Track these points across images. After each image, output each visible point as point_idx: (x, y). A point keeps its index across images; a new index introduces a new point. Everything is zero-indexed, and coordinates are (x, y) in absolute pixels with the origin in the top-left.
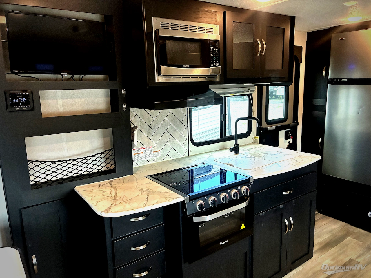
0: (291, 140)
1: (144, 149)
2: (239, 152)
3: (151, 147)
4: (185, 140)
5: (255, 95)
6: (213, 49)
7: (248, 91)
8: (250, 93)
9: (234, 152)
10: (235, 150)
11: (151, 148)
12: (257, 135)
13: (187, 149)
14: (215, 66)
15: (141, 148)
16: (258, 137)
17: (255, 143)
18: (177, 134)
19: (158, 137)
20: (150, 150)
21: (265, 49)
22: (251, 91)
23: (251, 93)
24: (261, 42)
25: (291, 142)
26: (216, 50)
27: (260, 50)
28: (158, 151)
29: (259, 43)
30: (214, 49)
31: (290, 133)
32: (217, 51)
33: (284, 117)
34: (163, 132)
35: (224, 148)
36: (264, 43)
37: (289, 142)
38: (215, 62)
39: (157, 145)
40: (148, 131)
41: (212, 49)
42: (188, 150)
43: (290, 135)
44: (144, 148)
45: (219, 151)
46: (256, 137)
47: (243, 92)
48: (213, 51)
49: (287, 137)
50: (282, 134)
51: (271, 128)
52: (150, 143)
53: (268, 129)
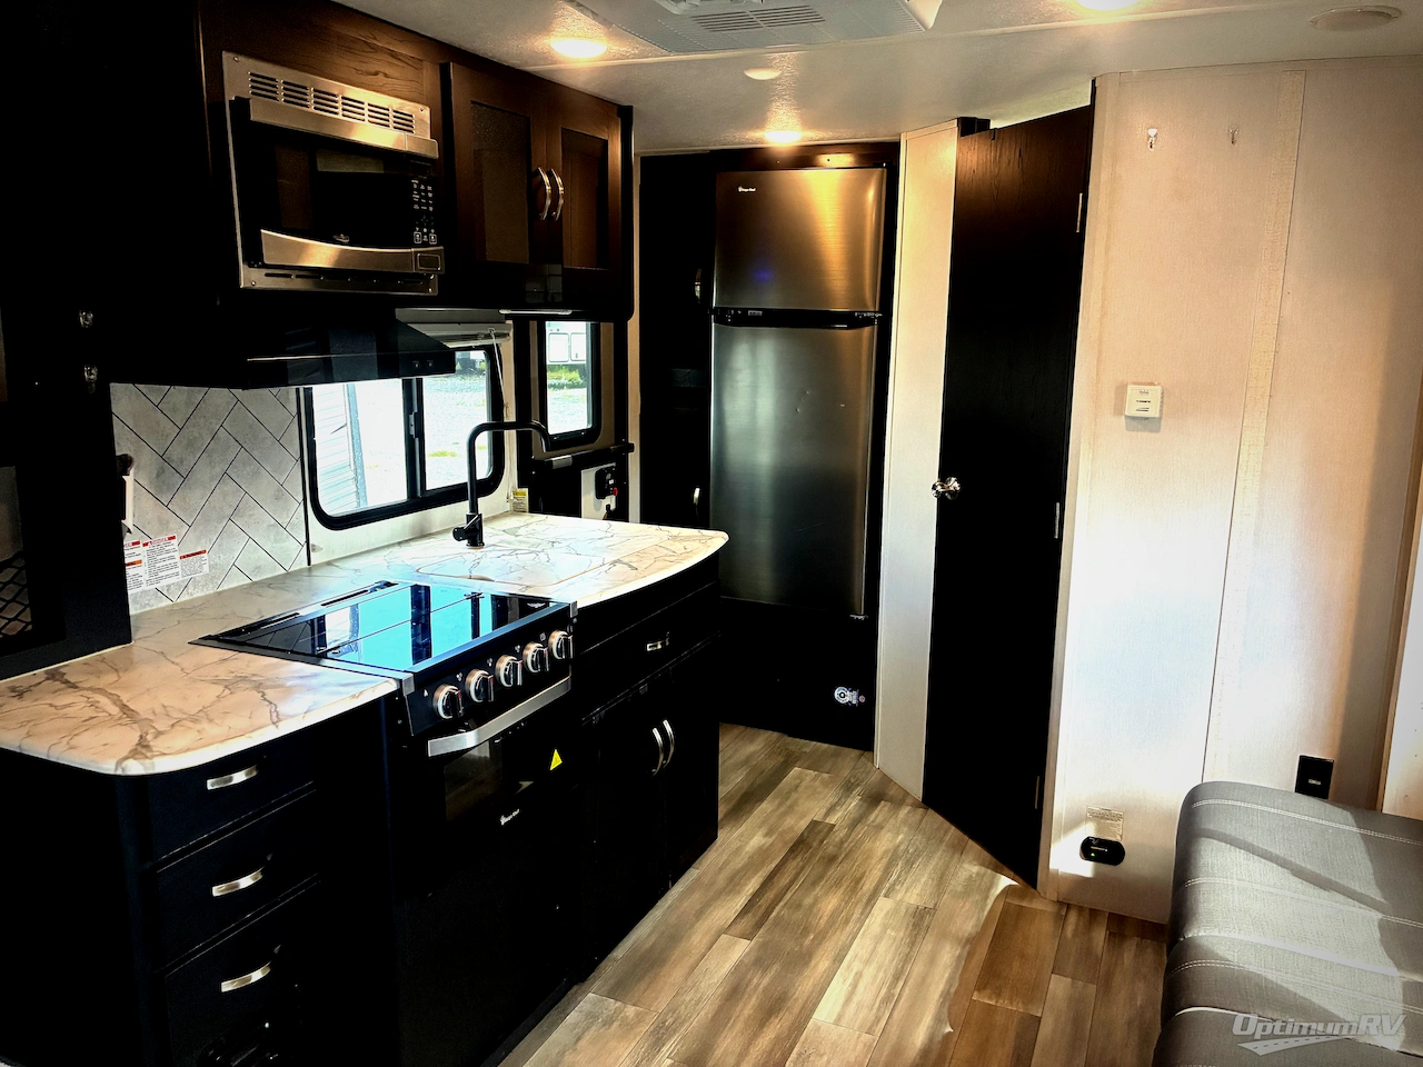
0: (611, 501)
1: (147, 548)
2: (484, 541)
3: (174, 538)
4: (295, 509)
5: (507, 348)
6: (419, 185)
7: (488, 336)
8: (494, 341)
9: (466, 541)
10: (472, 534)
11: (172, 541)
12: (521, 485)
13: (303, 539)
14: (425, 244)
15: (134, 544)
16: (526, 490)
17: (517, 511)
18: (264, 486)
19: (196, 497)
20: (168, 552)
21: (561, 202)
22: (497, 336)
23: (498, 341)
24: (550, 175)
25: (613, 507)
26: (426, 191)
27: (548, 202)
28: (197, 553)
29: (546, 179)
30: (422, 187)
31: (609, 476)
32: (430, 195)
33: (590, 426)
34: (212, 479)
35: (422, 534)
36: (559, 180)
37: (608, 507)
38: (425, 230)
39: (195, 530)
40: (158, 476)
41: (415, 186)
42: (305, 546)
43: (611, 482)
44: (145, 545)
45: (412, 543)
46: (519, 490)
47: (475, 337)
48: (421, 194)
49: (601, 493)
50: (588, 478)
51: (561, 459)
52: (168, 522)
53: (554, 463)
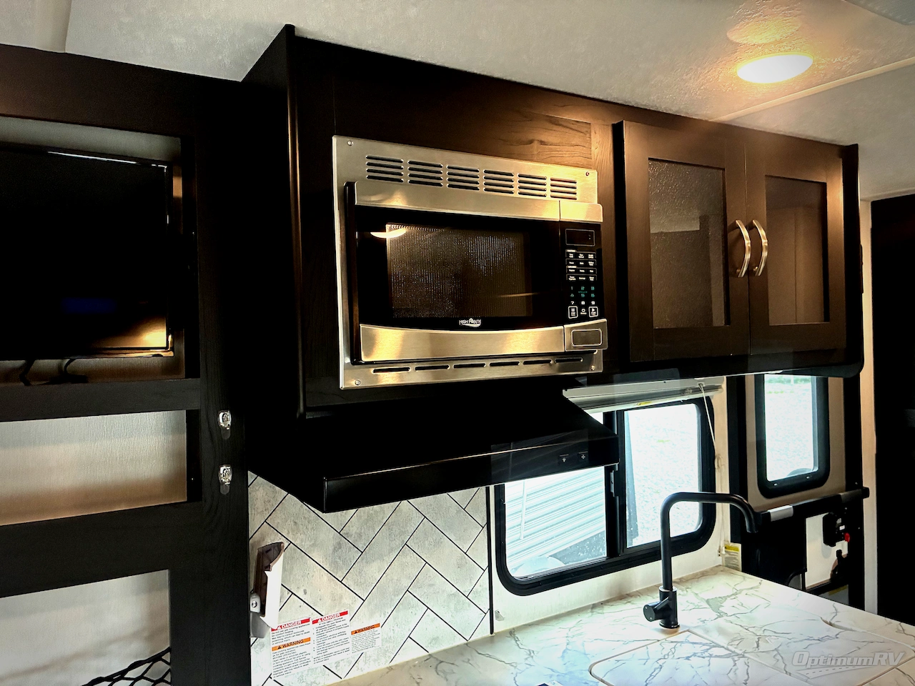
0: (843, 546)
1: (317, 625)
2: (680, 622)
3: (346, 613)
4: (477, 577)
5: (720, 400)
6: (576, 255)
7: (697, 390)
8: (703, 395)
9: (659, 621)
10: (666, 614)
11: (344, 617)
12: (733, 540)
13: (486, 607)
14: (586, 318)
15: (303, 622)
16: (739, 546)
17: (728, 567)
18: (446, 557)
19: (373, 570)
20: (339, 627)
21: (765, 254)
22: (707, 389)
23: (709, 394)
24: (751, 228)
25: (845, 552)
26: (586, 261)
27: (748, 256)
28: (373, 627)
29: (745, 233)
30: (581, 256)
31: (839, 521)
32: (591, 264)
33: (816, 469)
34: (392, 550)
35: (621, 596)
36: (762, 233)
37: (839, 553)
38: (583, 303)
39: (370, 603)
40: (335, 550)
41: (571, 256)
42: (488, 614)
43: (842, 528)
44: (315, 622)
45: (607, 609)
46: (732, 544)
48: (577, 264)
49: (830, 538)
50: (814, 526)
51: (780, 511)
52: (341, 597)
53: (772, 515)
